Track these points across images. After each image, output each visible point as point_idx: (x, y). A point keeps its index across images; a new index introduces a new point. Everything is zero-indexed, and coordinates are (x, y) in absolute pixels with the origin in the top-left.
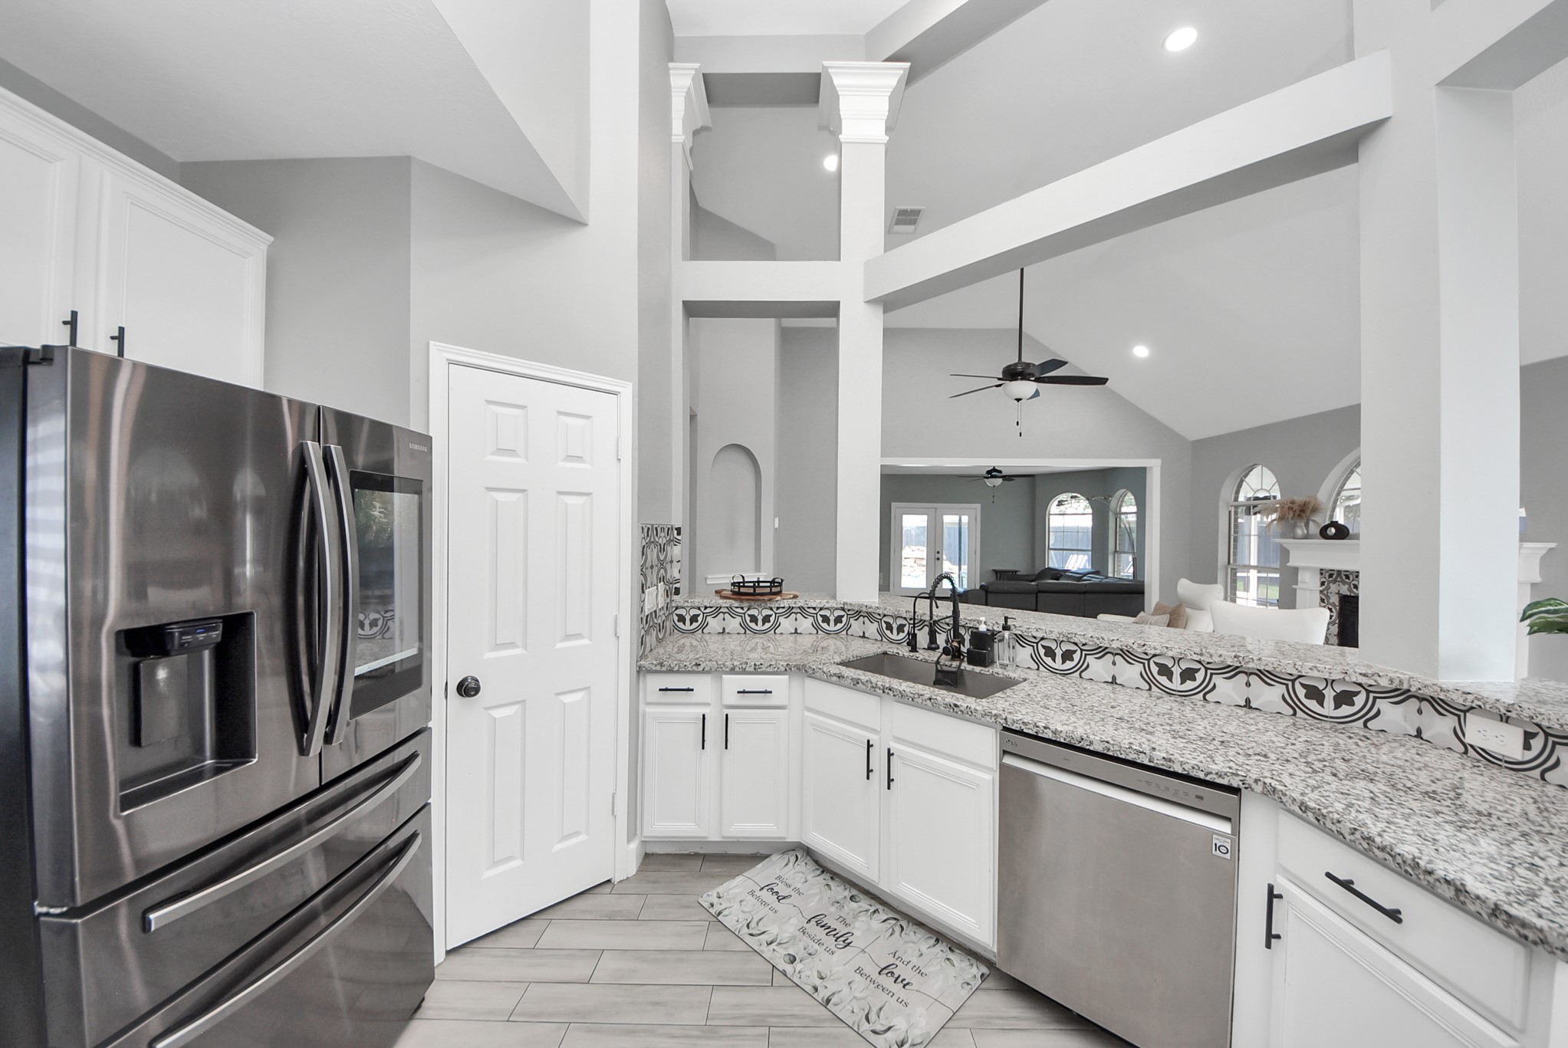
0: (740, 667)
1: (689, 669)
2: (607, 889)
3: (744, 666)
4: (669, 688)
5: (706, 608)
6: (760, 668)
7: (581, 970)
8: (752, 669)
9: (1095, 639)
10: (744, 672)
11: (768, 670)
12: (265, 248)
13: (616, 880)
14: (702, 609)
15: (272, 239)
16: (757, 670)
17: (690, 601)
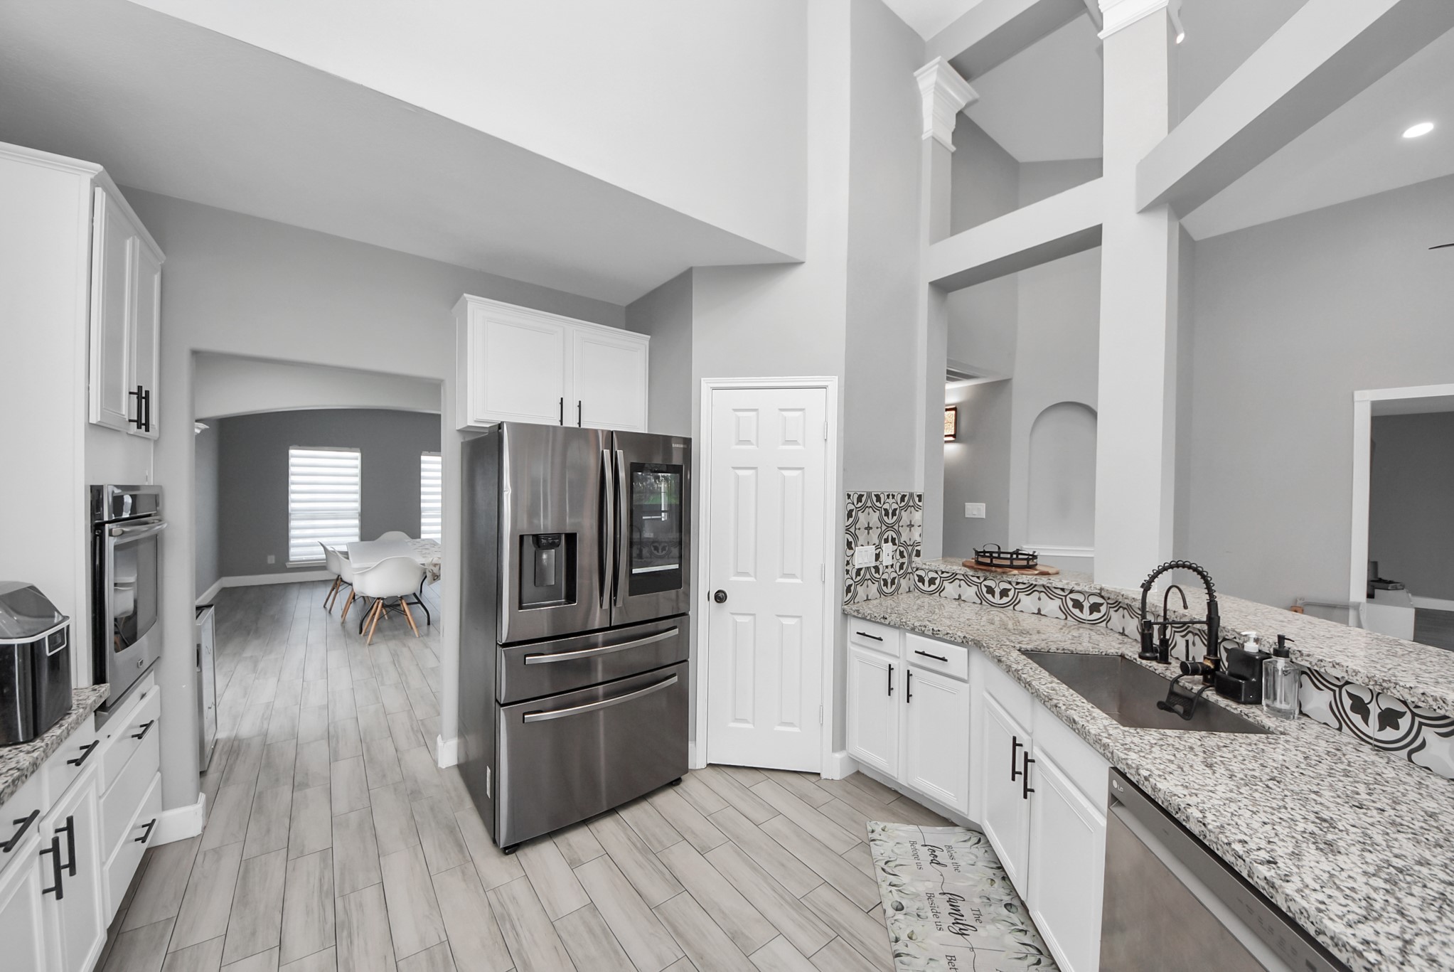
0: (920, 628)
1: (878, 620)
2: (813, 779)
3: (923, 629)
4: (866, 634)
5: (943, 572)
6: (938, 634)
7: (759, 815)
8: (930, 633)
9: (1430, 700)
10: (923, 634)
11: (945, 637)
12: (647, 343)
13: (823, 776)
14: (940, 573)
15: (649, 337)
16: (934, 635)
17: (927, 563)
